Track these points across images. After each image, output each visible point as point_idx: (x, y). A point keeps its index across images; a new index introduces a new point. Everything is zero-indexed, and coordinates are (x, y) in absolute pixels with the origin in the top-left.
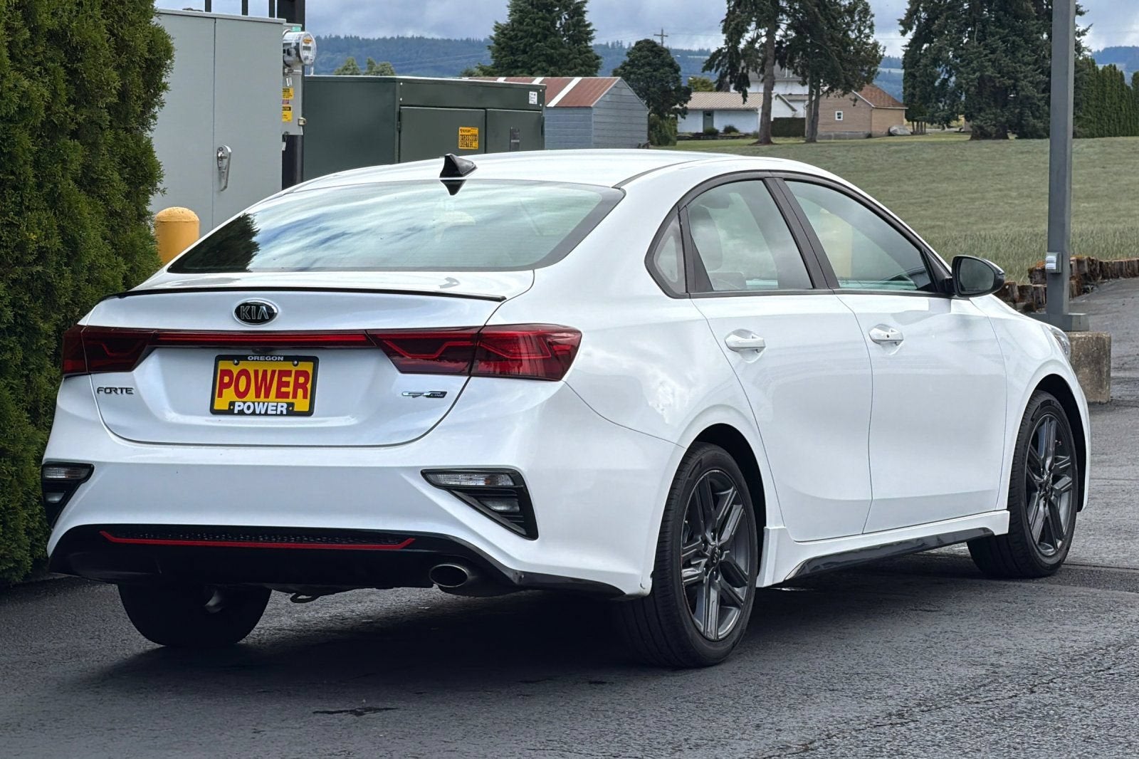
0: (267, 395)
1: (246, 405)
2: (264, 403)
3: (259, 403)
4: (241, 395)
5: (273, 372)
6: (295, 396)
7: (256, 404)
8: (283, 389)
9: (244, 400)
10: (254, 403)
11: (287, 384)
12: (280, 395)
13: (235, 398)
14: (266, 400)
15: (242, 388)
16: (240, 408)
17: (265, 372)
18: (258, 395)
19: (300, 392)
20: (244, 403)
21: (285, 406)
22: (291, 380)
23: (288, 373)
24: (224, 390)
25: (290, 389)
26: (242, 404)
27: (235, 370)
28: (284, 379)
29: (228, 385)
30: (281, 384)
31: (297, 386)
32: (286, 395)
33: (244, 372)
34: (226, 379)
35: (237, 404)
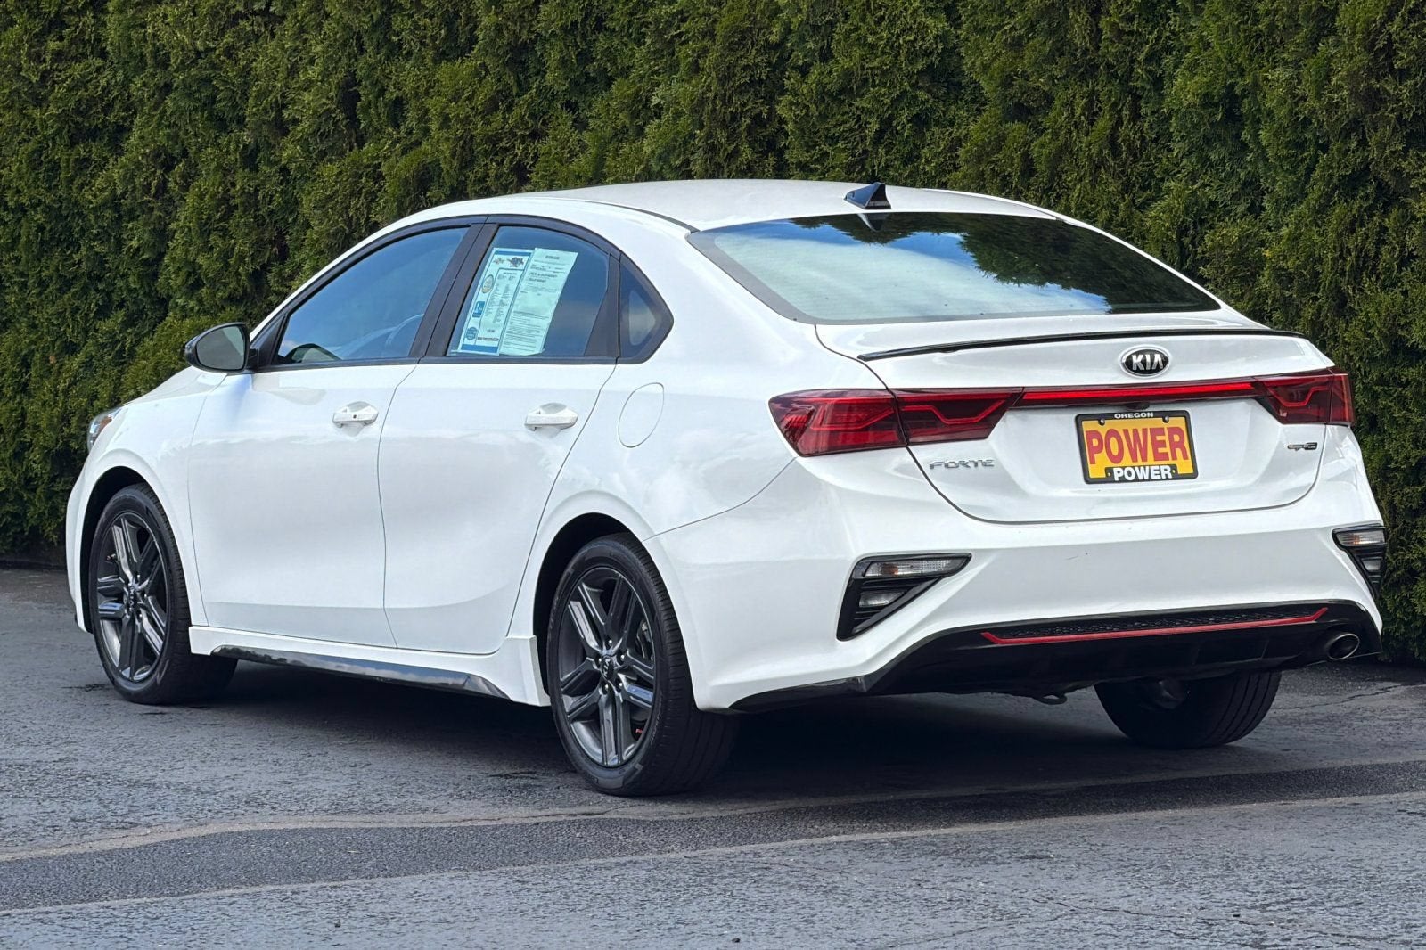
0: (1144, 458)
1: (1127, 469)
2: (1145, 467)
3: (1139, 467)
4: (1117, 459)
5: (1145, 431)
6: (1175, 457)
7: (1137, 468)
8: (1161, 450)
9: (1121, 464)
10: (1133, 467)
11: (1163, 444)
12: (1160, 457)
13: (1110, 464)
14: (1145, 463)
15: (1115, 451)
16: (1121, 475)
17: (1135, 431)
18: (1134, 459)
19: (1179, 452)
20: (1123, 468)
21: (1169, 468)
22: (1166, 438)
23: (1160, 431)
24: (1096, 455)
25: (1167, 449)
26: (1121, 470)
27: (1103, 430)
28: (1159, 438)
29: (1099, 449)
30: (1157, 445)
31: (1174, 446)
32: (1164, 457)
33: (1112, 433)
34: (1095, 442)
35: (1115, 470)
